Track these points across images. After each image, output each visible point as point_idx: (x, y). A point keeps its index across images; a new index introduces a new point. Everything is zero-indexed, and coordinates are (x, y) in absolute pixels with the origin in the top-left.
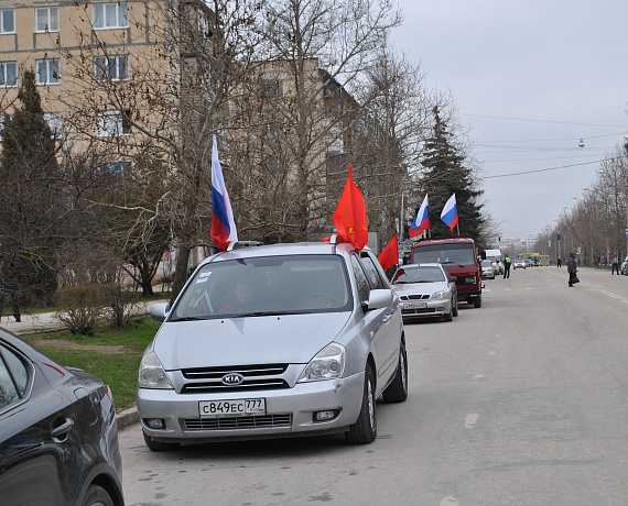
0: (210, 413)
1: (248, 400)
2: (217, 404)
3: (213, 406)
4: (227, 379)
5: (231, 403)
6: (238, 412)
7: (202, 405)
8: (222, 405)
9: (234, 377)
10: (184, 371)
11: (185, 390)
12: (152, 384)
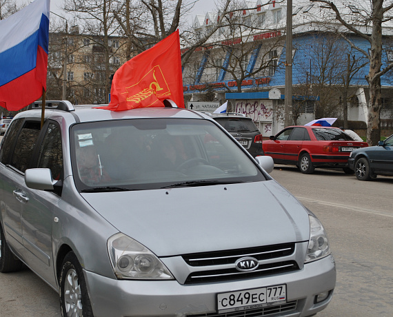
0: (229, 306)
1: (269, 288)
2: (237, 295)
3: (232, 298)
4: (243, 264)
5: (251, 292)
6: (259, 302)
7: (220, 298)
8: (242, 296)
9: (250, 261)
10: (186, 257)
11: (191, 280)
12: (133, 273)
